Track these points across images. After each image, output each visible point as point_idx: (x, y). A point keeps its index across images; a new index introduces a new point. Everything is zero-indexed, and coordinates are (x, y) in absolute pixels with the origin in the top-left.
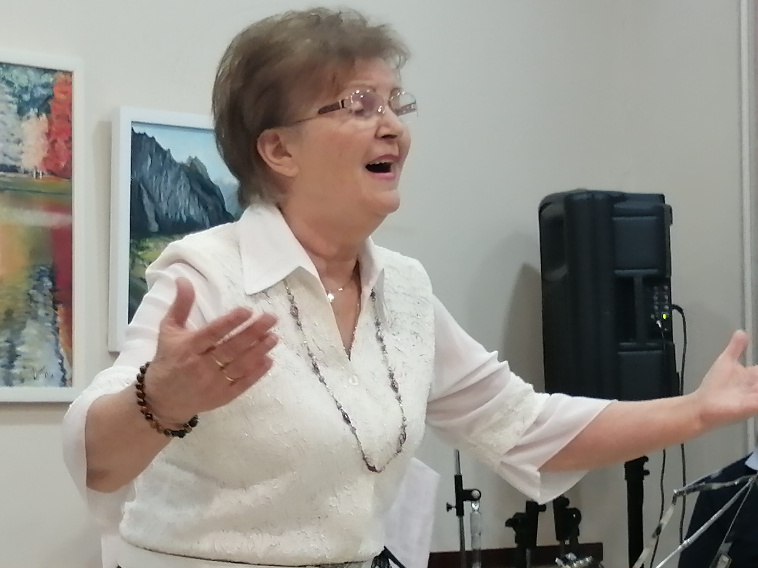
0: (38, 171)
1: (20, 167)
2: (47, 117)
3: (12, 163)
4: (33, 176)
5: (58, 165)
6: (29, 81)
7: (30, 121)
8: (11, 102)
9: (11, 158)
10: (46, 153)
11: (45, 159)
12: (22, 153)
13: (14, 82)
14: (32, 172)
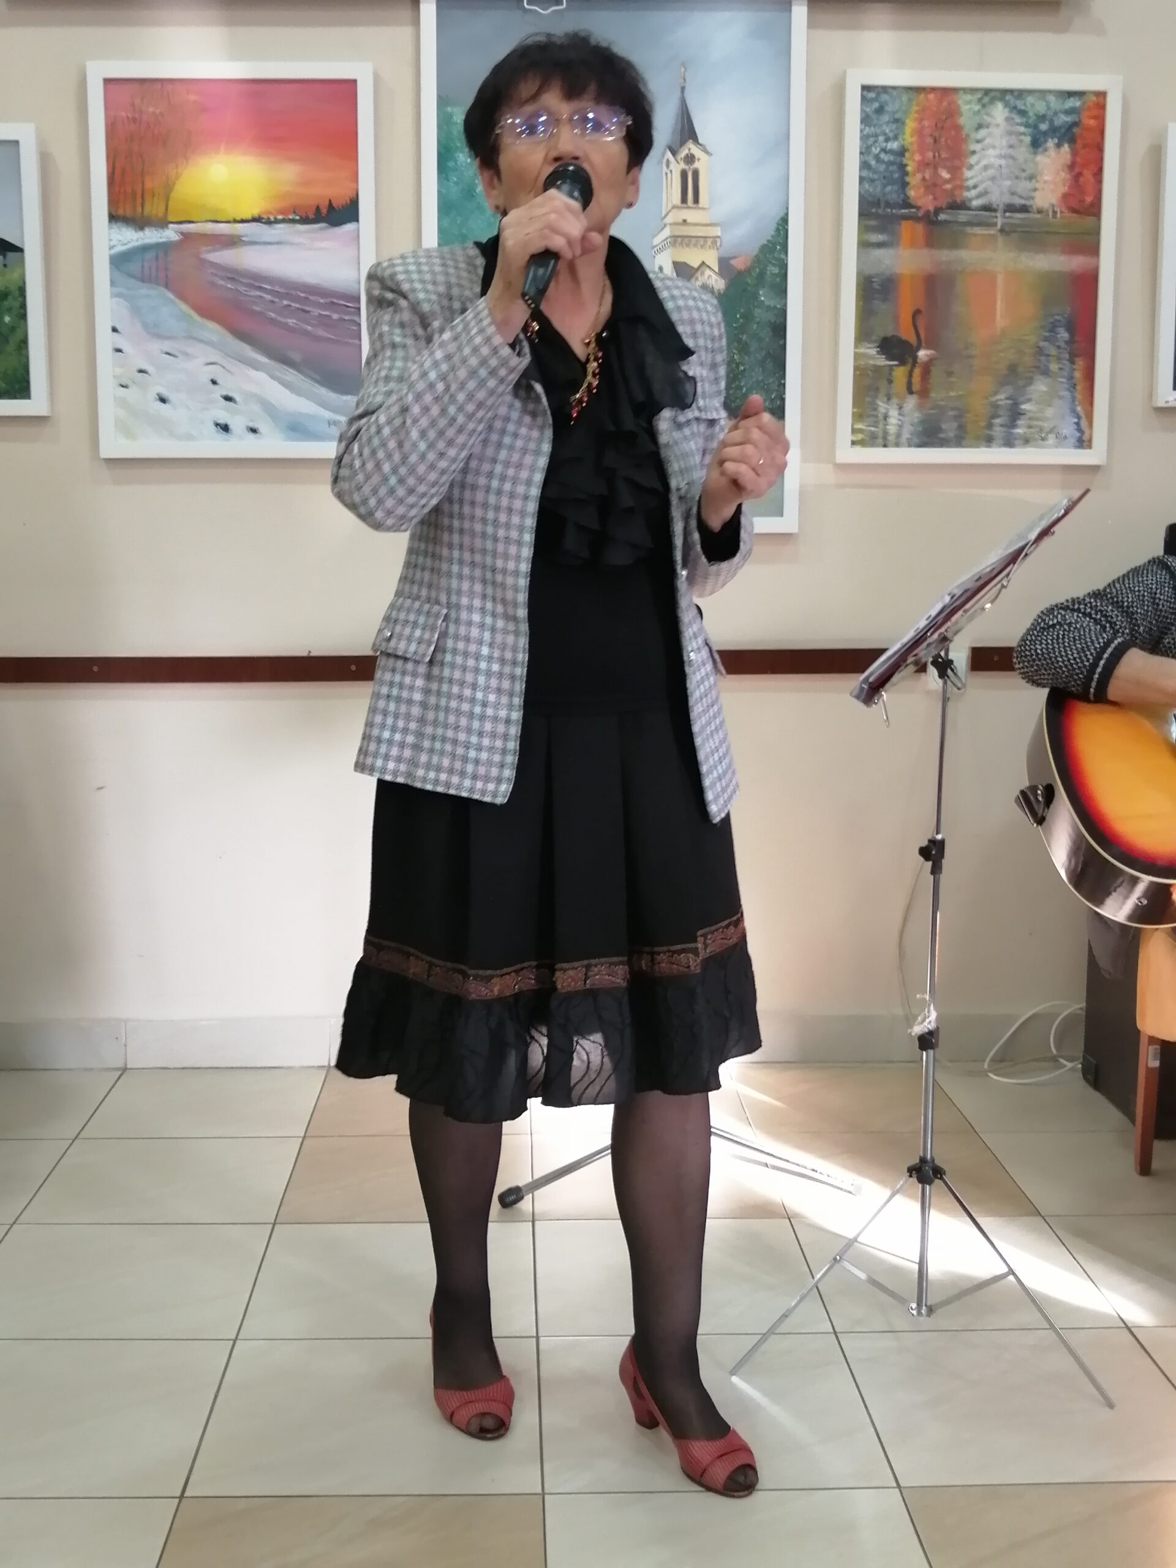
0: (1056, 209)
1: (1031, 206)
2: (1069, 147)
3: (1023, 202)
4: (1049, 215)
5: (1082, 201)
6: (1049, 108)
7: (1047, 153)
8: (1024, 134)
9: (1021, 197)
10: (1066, 188)
11: (1065, 197)
12: (1035, 190)
13: (1026, 110)
14: (1047, 211)
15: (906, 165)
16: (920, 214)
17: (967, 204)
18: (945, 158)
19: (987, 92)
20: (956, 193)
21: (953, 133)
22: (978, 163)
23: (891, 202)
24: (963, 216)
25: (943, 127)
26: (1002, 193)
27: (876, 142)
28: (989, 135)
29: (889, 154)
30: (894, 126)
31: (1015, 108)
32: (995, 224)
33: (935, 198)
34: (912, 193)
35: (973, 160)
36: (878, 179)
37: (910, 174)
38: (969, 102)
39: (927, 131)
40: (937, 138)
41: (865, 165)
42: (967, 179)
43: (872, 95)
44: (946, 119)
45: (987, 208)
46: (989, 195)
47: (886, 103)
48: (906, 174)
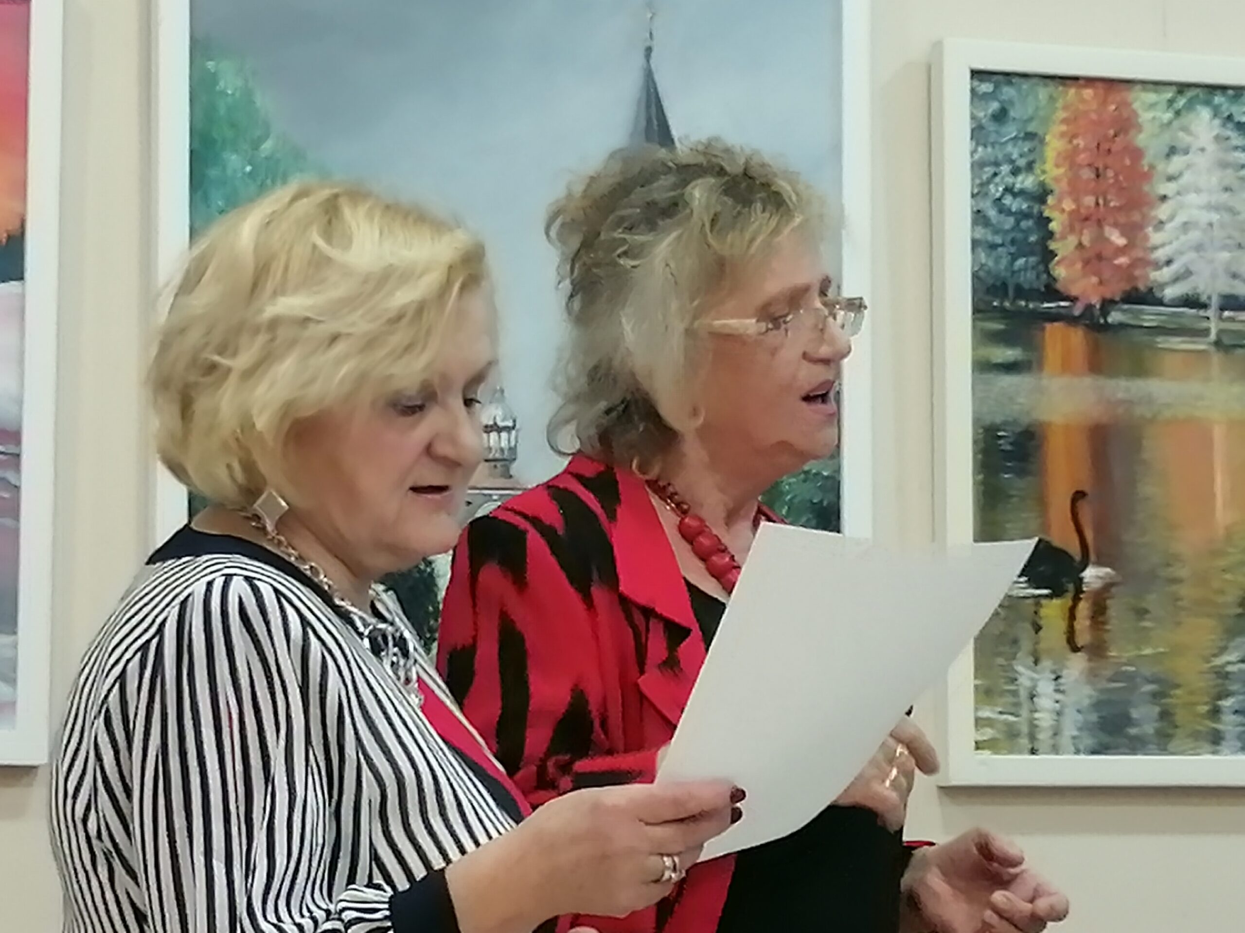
15: (1049, 220)
16: (1077, 312)
17: (1158, 294)
18: (1115, 207)
19: (1182, 87)
20: (1137, 273)
21: (1128, 162)
22: (1172, 218)
23: (1026, 286)
24: (1150, 316)
25: (1109, 151)
26: (1214, 276)
27: (995, 174)
28: (1189, 166)
29: (1019, 199)
30: (1026, 147)
31: (1230, 118)
32: (1206, 332)
33: (1101, 283)
34: (1060, 272)
35: (1162, 212)
36: (1002, 245)
37: (1057, 236)
38: (1152, 106)
39: (1083, 158)
40: (1101, 170)
41: (979, 218)
42: (1155, 248)
43: (986, 87)
44: (1115, 136)
45: (1192, 302)
46: (1193, 278)
47: (1011, 102)
48: (1051, 235)
